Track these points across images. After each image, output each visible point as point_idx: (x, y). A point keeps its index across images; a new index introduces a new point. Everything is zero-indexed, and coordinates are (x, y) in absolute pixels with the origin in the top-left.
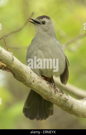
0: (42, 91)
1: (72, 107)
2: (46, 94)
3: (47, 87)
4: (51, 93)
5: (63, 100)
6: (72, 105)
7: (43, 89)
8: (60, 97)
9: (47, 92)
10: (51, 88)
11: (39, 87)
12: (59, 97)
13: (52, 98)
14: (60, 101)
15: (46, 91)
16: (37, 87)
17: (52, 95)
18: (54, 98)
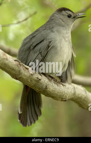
0: (9, 69)
1: (46, 88)
2: (14, 73)
3: (14, 65)
4: (20, 72)
5: (35, 80)
6: (46, 86)
7: (10, 67)
8: (31, 77)
9: (15, 70)
10: (19, 66)
11: (5, 64)
12: (29, 76)
13: (21, 77)
14: (31, 80)
15: (13, 69)
16: (2, 65)
17: (21, 74)
18: (24, 77)
